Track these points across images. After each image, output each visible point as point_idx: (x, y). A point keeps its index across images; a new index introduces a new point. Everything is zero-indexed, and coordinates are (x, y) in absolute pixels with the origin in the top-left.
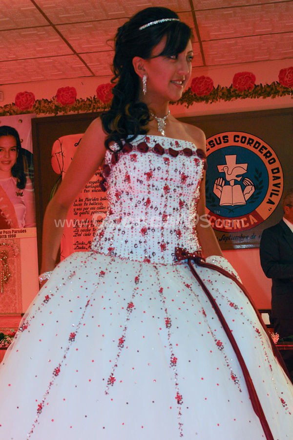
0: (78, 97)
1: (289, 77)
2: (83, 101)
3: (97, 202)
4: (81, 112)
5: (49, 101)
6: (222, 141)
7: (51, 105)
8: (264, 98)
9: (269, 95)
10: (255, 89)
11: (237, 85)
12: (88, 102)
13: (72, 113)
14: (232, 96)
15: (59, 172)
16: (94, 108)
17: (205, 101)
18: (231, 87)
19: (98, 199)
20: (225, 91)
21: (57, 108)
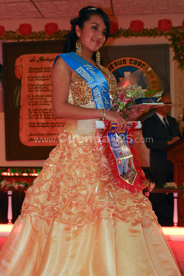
0: (33, 31)
1: (164, 25)
2: (36, 33)
3: (43, 98)
4: (34, 40)
5: (14, 31)
6: (122, 62)
7: (15, 35)
8: (149, 37)
9: (151, 35)
10: (143, 31)
11: (133, 28)
12: (39, 34)
13: (28, 40)
14: (129, 35)
15: (19, 78)
16: (43, 38)
17: (112, 37)
18: (129, 29)
19: (44, 96)
20: (125, 31)
21: (19, 37)
